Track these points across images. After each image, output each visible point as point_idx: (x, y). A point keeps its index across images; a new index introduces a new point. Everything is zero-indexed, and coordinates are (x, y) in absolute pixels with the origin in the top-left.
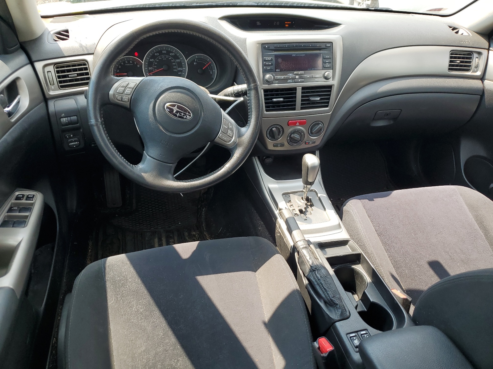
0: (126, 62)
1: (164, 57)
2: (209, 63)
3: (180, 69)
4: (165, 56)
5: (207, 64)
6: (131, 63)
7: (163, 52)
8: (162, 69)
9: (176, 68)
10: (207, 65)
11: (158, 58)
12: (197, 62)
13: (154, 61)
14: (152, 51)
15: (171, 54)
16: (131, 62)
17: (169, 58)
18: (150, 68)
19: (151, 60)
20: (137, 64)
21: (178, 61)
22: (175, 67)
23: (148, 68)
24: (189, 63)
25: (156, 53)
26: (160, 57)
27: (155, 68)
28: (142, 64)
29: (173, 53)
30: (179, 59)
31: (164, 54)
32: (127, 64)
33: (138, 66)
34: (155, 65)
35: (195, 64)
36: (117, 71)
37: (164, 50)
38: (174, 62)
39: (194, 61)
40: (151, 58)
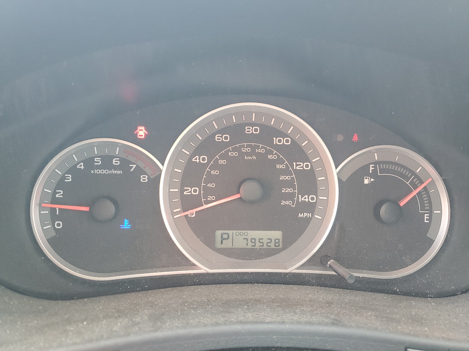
0: (98, 161)
1: (248, 150)
2: (422, 183)
3: (306, 199)
4: (253, 148)
5: (415, 187)
6: (116, 168)
7: (250, 130)
8: (238, 196)
9: (290, 196)
10: (415, 193)
11: (227, 152)
12: (374, 175)
13: (209, 162)
14: (208, 123)
15: (276, 141)
16: (115, 162)
17: (269, 157)
18: (189, 191)
19: (196, 159)
20: (140, 171)
21: (300, 166)
22: (289, 190)
23: (182, 191)
24: (344, 180)
25: (222, 131)
26: (234, 150)
27: (208, 191)
28: (161, 171)
29: (284, 135)
30: (305, 158)
31: (252, 138)
32: (98, 167)
33: (144, 179)
34: (210, 178)
35: (366, 181)
36: (55, 193)
37: (252, 125)
38: (286, 172)
39: (363, 171)
40: (197, 152)
